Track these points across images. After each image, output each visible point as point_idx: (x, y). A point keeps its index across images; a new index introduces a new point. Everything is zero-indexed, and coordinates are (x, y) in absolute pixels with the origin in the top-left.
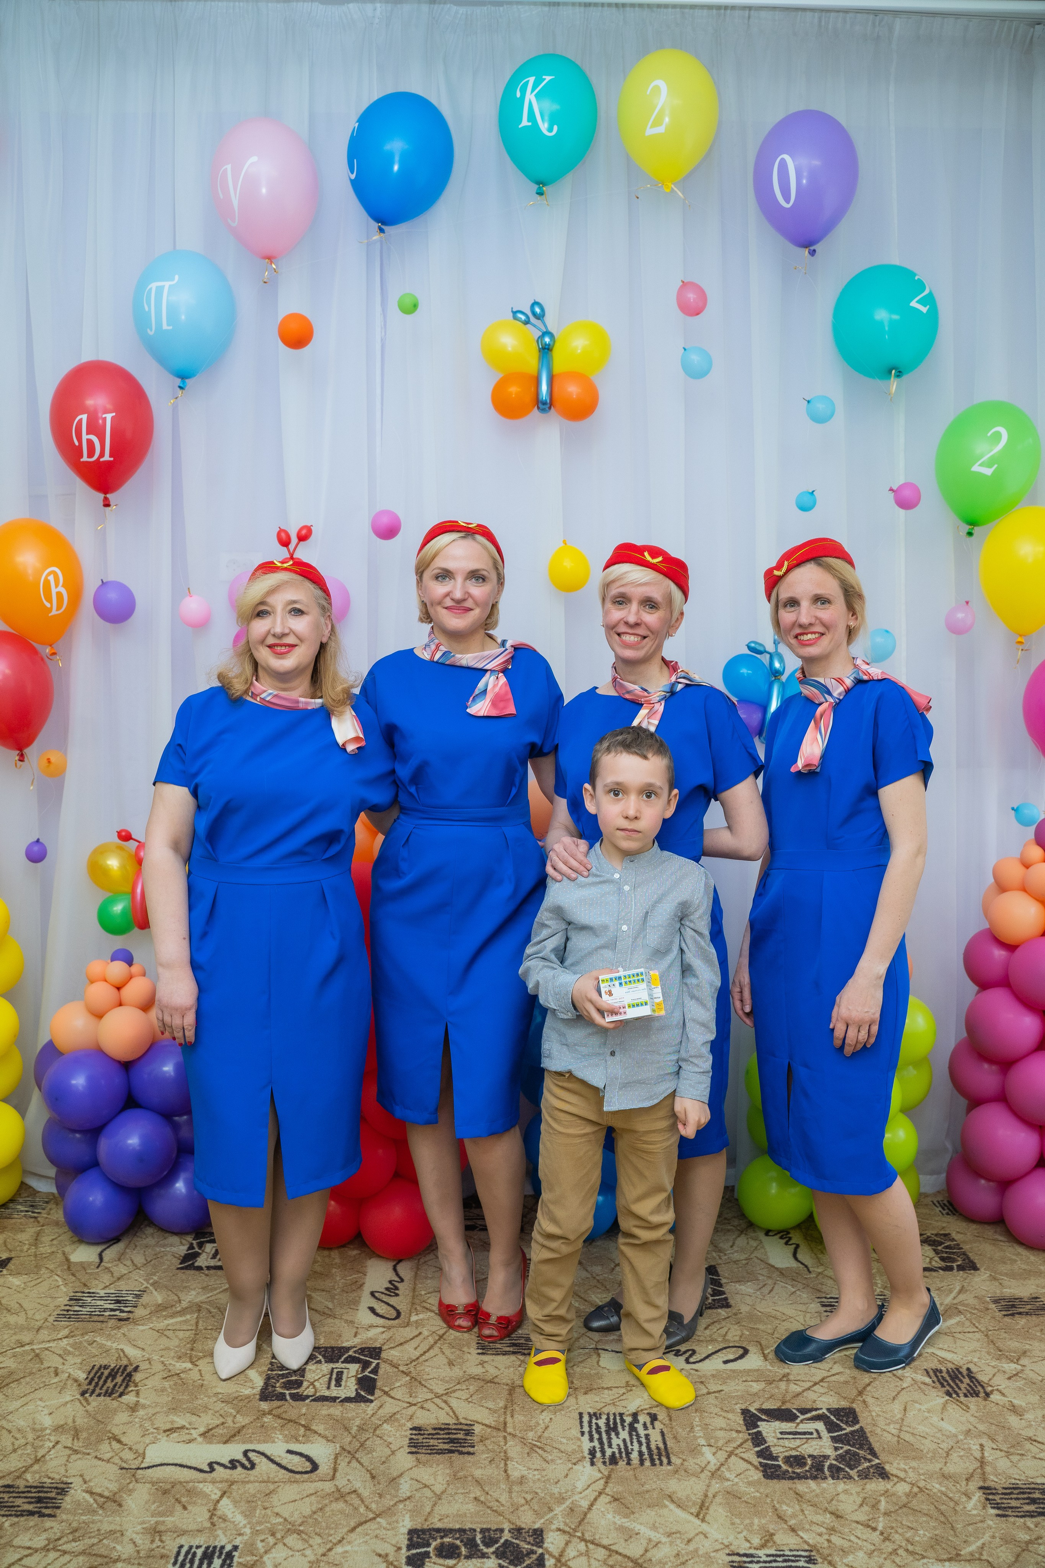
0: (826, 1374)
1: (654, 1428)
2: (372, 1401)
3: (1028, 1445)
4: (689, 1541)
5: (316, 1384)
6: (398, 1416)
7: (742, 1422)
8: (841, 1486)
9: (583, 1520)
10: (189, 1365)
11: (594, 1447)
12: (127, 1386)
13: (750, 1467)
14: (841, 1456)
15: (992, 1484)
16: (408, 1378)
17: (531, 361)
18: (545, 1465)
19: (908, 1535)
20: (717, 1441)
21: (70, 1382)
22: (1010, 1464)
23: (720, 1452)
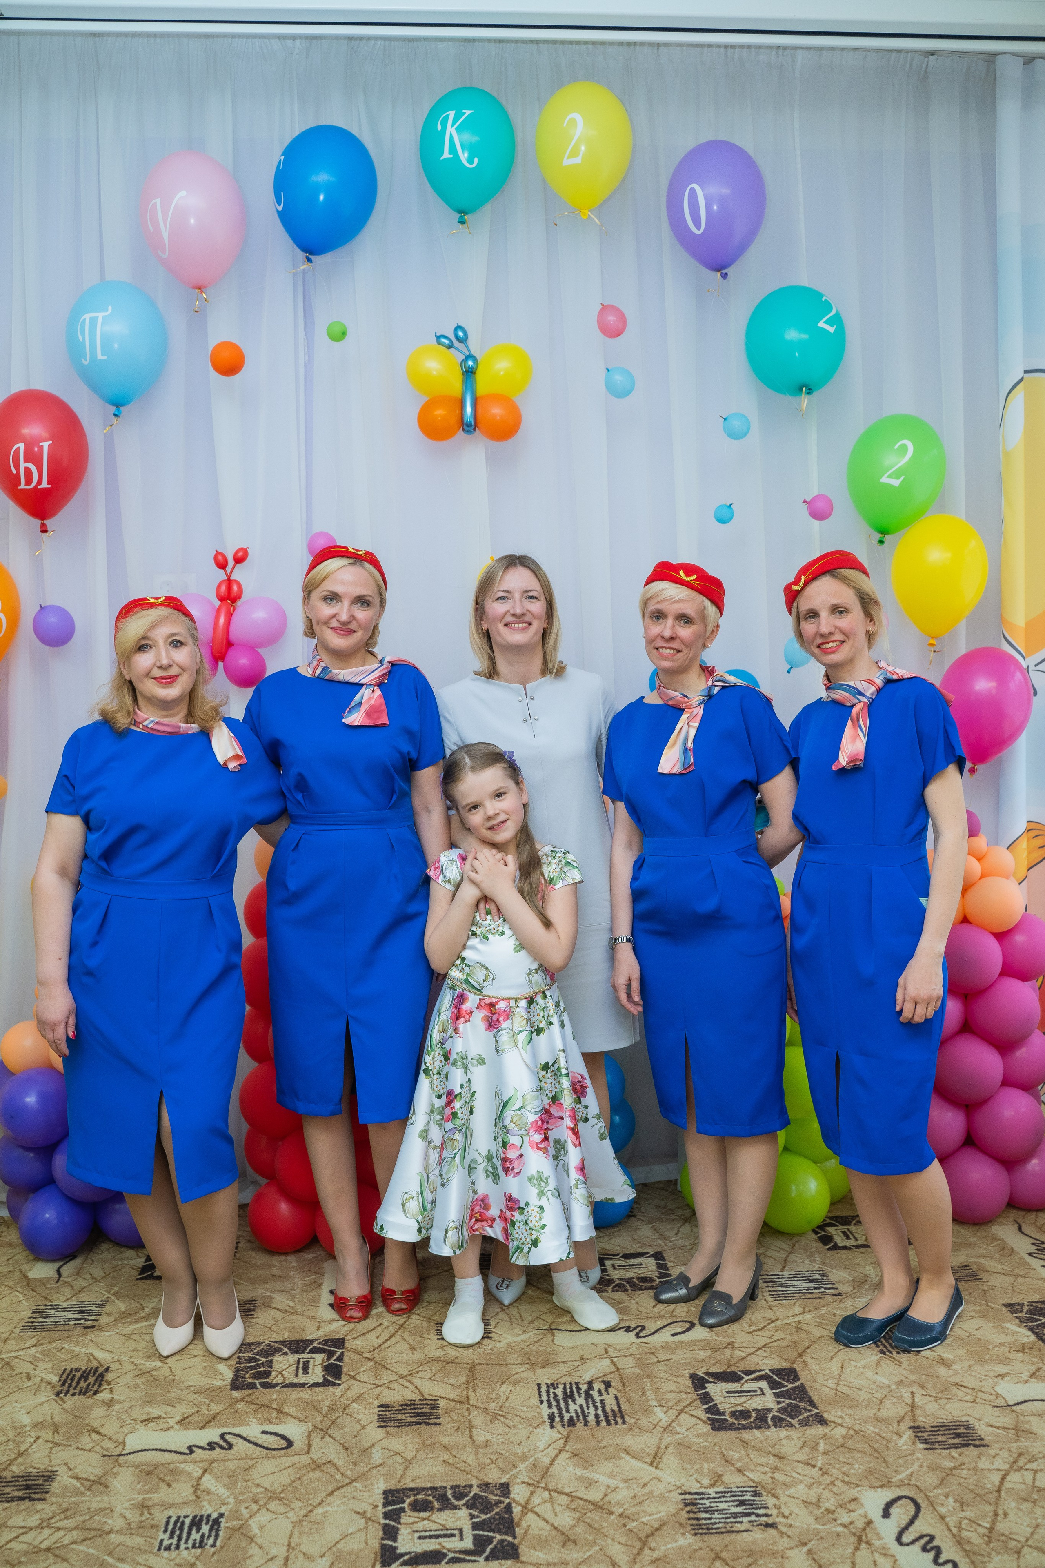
0: (768, 1340)
1: (608, 1394)
2: (339, 1385)
3: (955, 1390)
4: (645, 1485)
5: (284, 1373)
6: (366, 1396)
7: (690, 1385)
8: (783, 1433)
9: (546, 1473)
10: (159, 1364)
11: (553, 1413)
12: (100, 1385)
13: (699, 1422)
14: (783, 1408)
15: (921, 1424)
16: (372, 1363)
17: (455, 384)
18: (507, 1430)
19: (845, 1469)
20: (667, 1402)
21: (43, 1385)
22: (938, 1407)
23: (670, 1411)
